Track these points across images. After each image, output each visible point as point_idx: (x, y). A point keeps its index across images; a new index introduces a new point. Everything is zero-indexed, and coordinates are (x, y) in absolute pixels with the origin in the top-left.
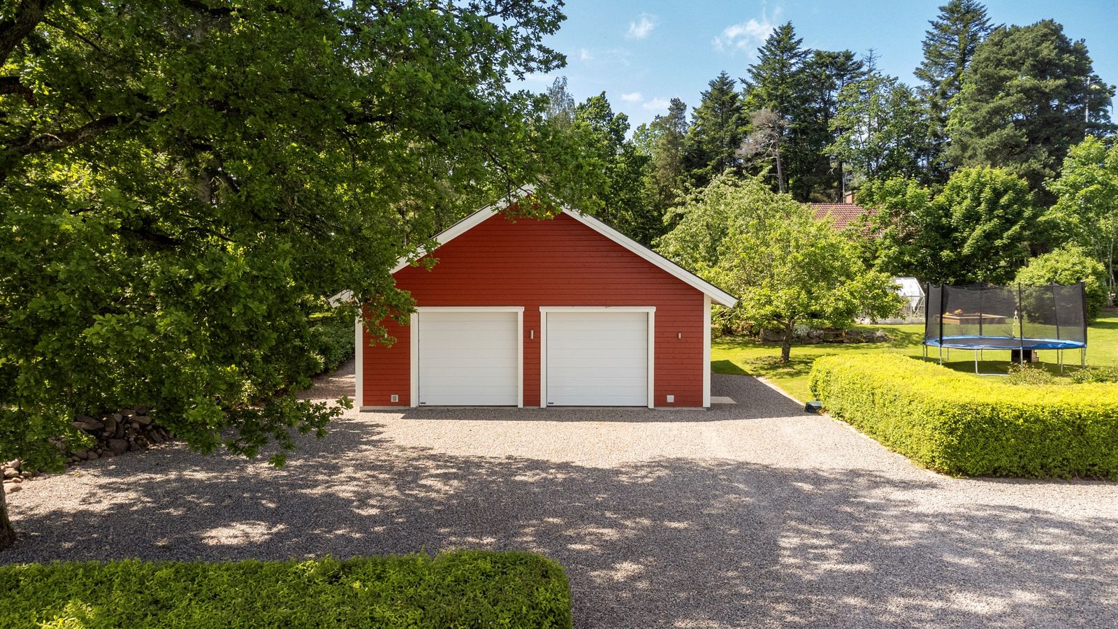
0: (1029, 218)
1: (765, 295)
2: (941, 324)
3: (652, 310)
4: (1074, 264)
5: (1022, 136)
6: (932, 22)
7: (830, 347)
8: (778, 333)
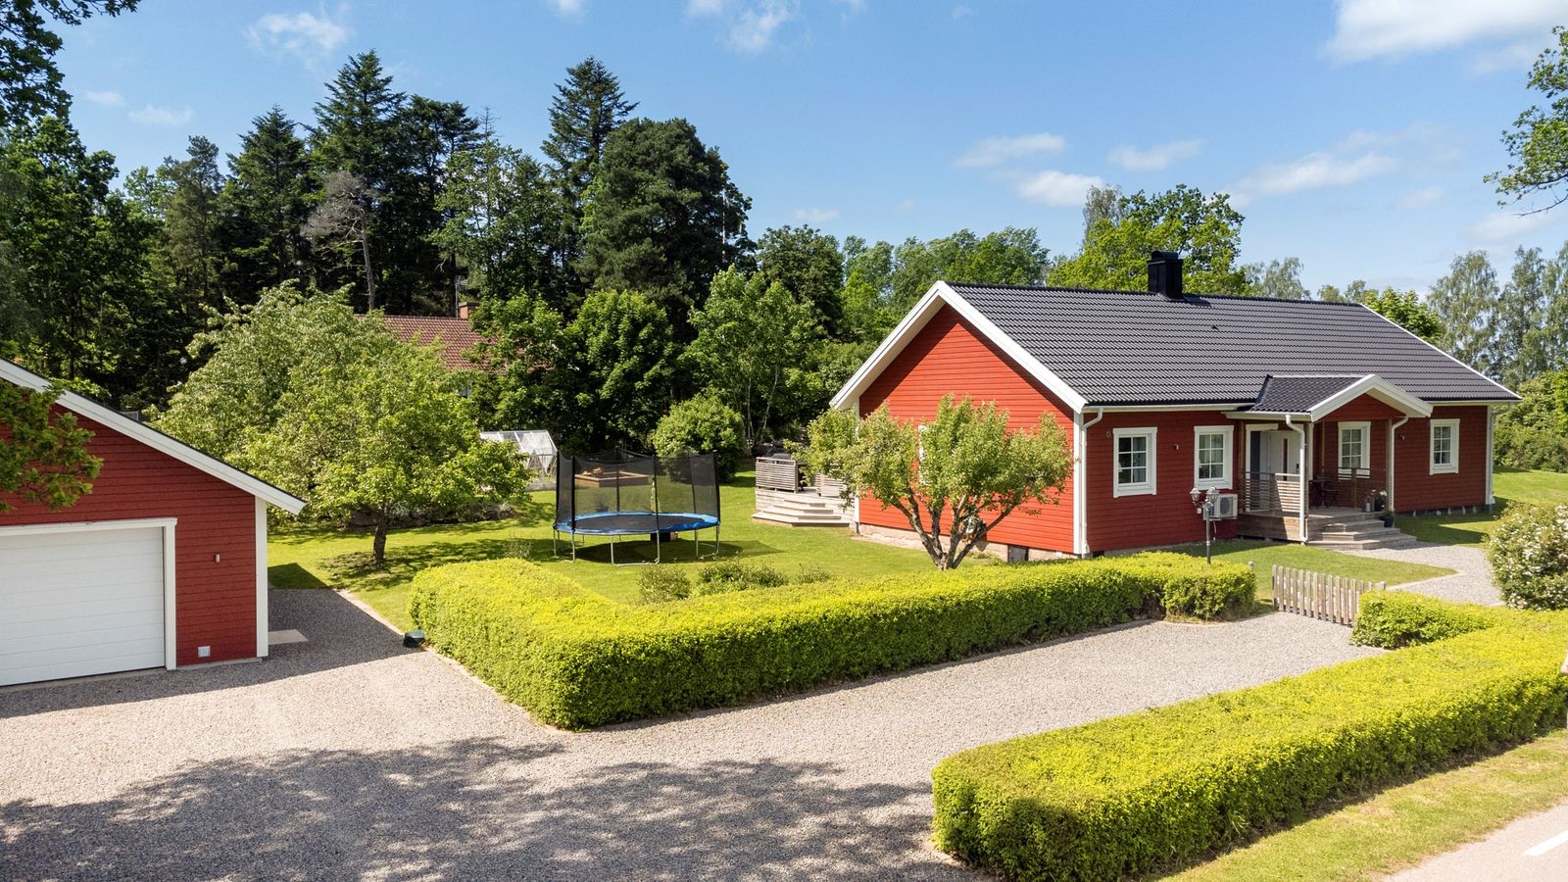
0: (670, 357)
1: (347, 475)
2: (574, 488)
3: (170, 524)
4: (713, 414)
5: (660, 255)
6: (560, 87)
7: (439, 530)
8: (369, 514)
